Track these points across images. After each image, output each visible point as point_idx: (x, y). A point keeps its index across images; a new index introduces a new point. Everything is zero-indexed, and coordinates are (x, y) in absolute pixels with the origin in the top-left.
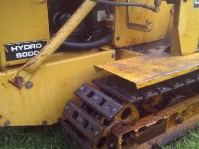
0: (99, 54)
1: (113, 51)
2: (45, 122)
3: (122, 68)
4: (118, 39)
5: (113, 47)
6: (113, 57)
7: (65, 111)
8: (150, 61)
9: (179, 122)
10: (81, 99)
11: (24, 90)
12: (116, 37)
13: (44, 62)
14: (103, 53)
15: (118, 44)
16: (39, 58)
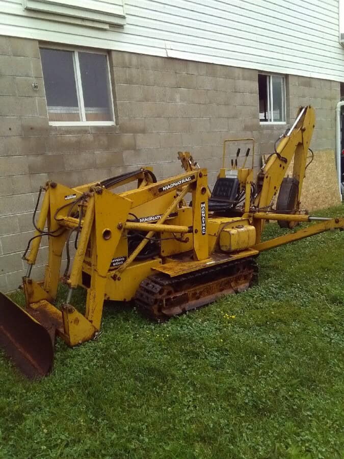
0: (152, 261)
1: (160, 260)
2: (125, 300)
3: (165, 268)
4: (163, 251)
5: (160, 257)
6: (160, 263)
7: (136, 294)
8: (180, 265)
9: (198, 298)
10: (143, 287)
11: (117, 280)
12: (162, 250)
13: (127, 267)
14: (155, 261)
15: (163, 254)
16: (125, 265)
